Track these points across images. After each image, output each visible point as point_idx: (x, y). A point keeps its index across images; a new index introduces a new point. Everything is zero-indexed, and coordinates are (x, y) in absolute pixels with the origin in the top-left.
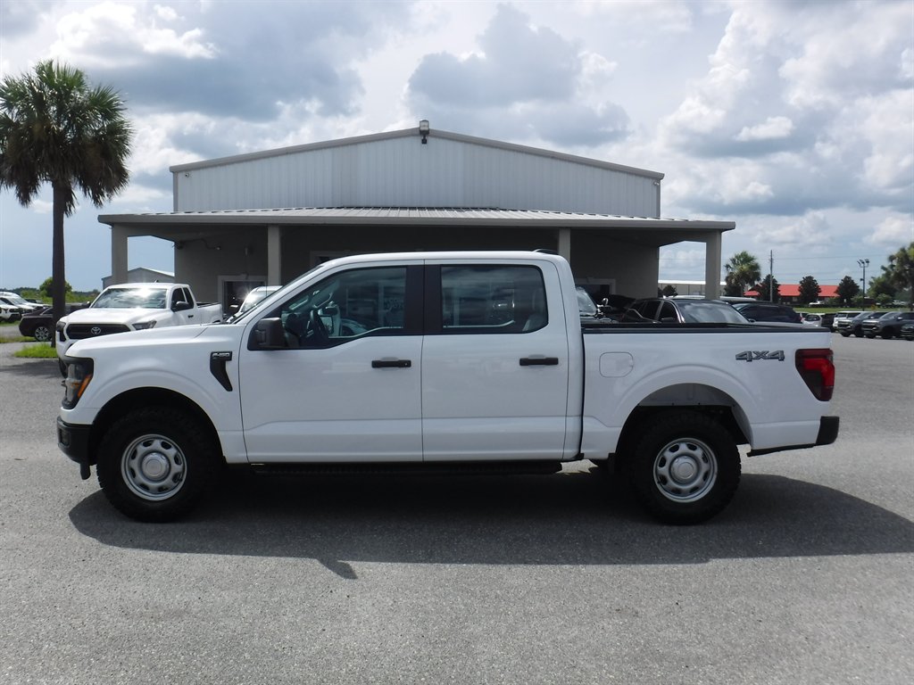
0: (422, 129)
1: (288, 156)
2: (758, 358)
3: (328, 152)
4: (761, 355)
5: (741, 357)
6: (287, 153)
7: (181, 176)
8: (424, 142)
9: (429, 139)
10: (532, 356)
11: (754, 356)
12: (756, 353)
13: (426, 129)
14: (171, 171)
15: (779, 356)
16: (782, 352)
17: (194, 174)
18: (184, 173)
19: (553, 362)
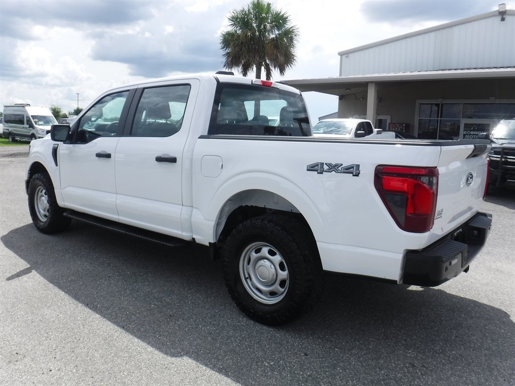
0: (501, 10)
1: (406, 39)
2: (329, 171)
3: (432, 34)
4: (333, 168)
5: (312, 168)
6: (406, 38)
7: (344, 57)
8: (503, 19)
9: (507, 18)
10: (165, 155)
11: (326, 167)
12: (329, 165)
13: (504, 10)
14: (339, 55)
15: (354, 170)
16: (358, 166)
17: (350, 55)
18: (346, 55)
19: (173, 160)
